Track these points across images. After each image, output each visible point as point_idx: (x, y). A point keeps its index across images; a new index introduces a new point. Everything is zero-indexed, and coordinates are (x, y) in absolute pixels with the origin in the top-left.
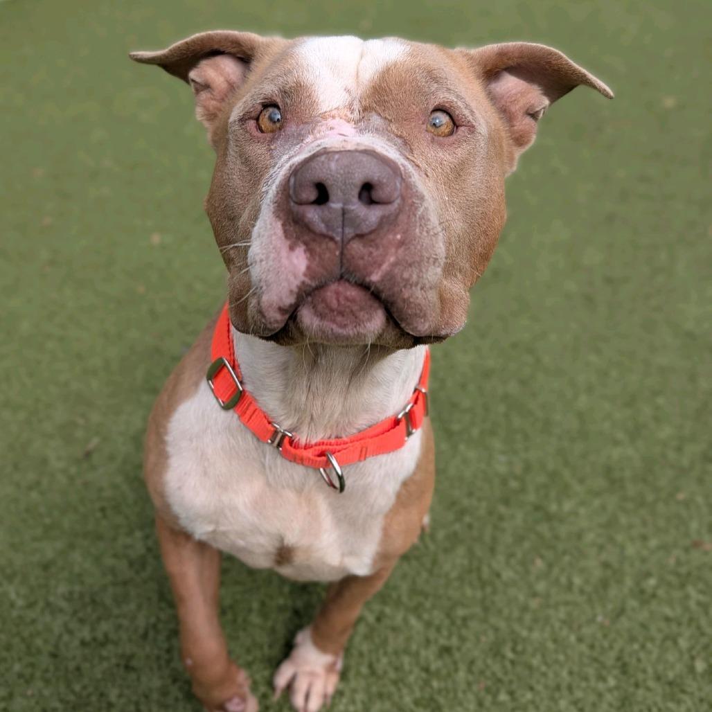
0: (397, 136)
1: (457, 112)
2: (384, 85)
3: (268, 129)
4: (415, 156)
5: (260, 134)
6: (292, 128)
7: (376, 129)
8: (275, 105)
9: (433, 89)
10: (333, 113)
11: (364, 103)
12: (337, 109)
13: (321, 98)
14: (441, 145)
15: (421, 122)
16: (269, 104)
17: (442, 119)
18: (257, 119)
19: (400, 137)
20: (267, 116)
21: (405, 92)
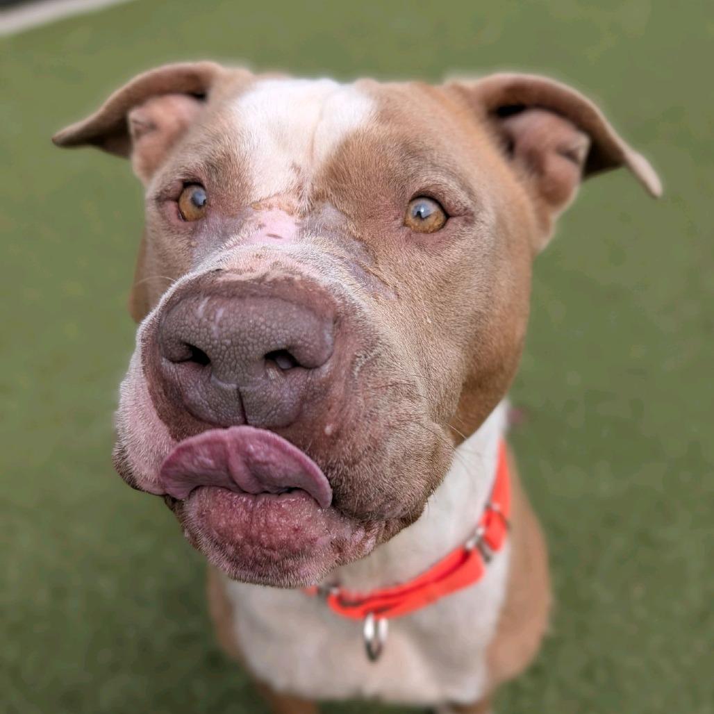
0: (355, 238)
1: (447, 199)
2: (342, 166)
3: (191, 216)
4: (380, 266)
5: (181, 223)
6: (215, 220)
7: (325, 228)
8: (199, 184)
9: (412, 169)
10: (271, 201)
11: (316, 188)
12: (278, 194)
13: (256, 181)
14: (421, 246)
15: (392, 217)
16: (191, 183)
17: (427, 208)
18: (177, 200)
19: (360, 240)
20: (190, 198)
21: (369, 179)
